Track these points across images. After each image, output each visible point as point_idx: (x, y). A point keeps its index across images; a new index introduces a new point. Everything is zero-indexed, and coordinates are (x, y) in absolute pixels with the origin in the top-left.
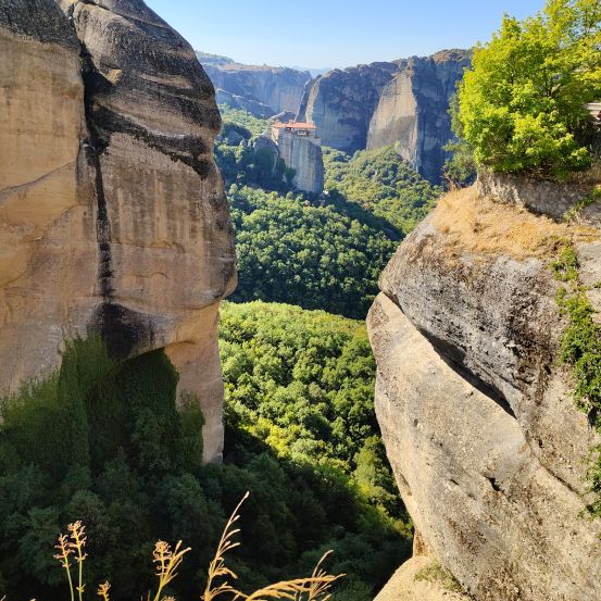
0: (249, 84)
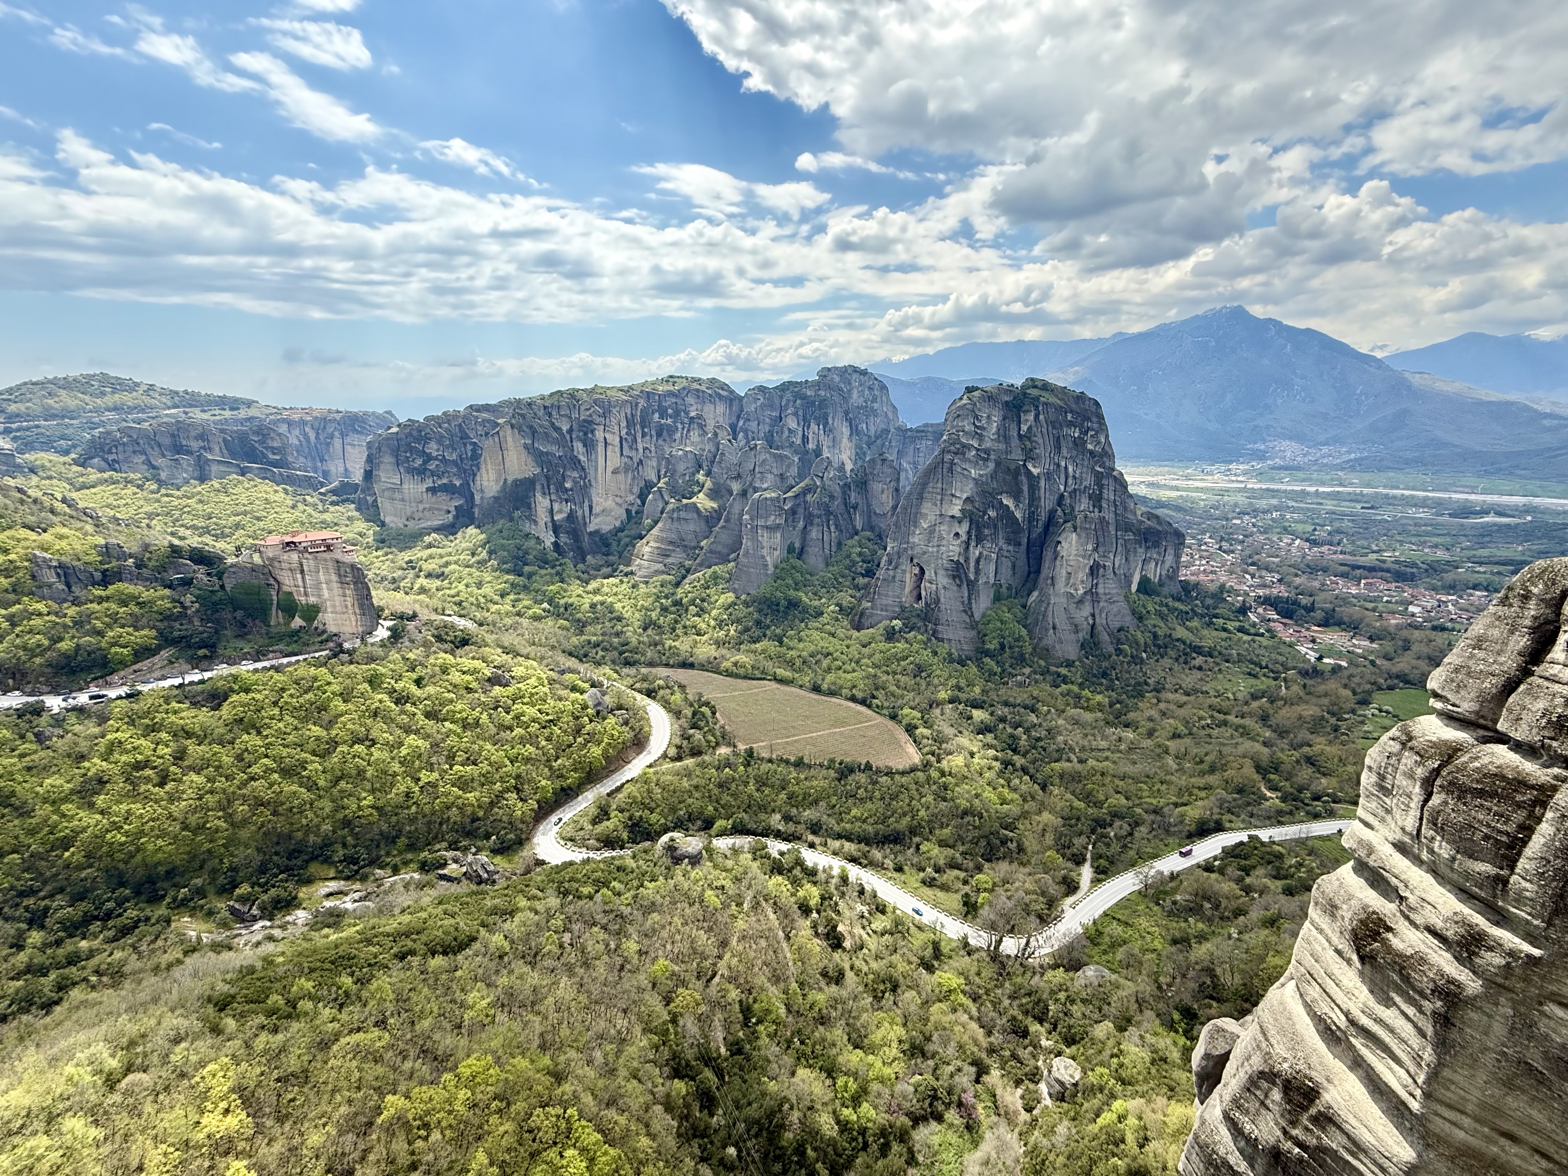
0: (276, 444)
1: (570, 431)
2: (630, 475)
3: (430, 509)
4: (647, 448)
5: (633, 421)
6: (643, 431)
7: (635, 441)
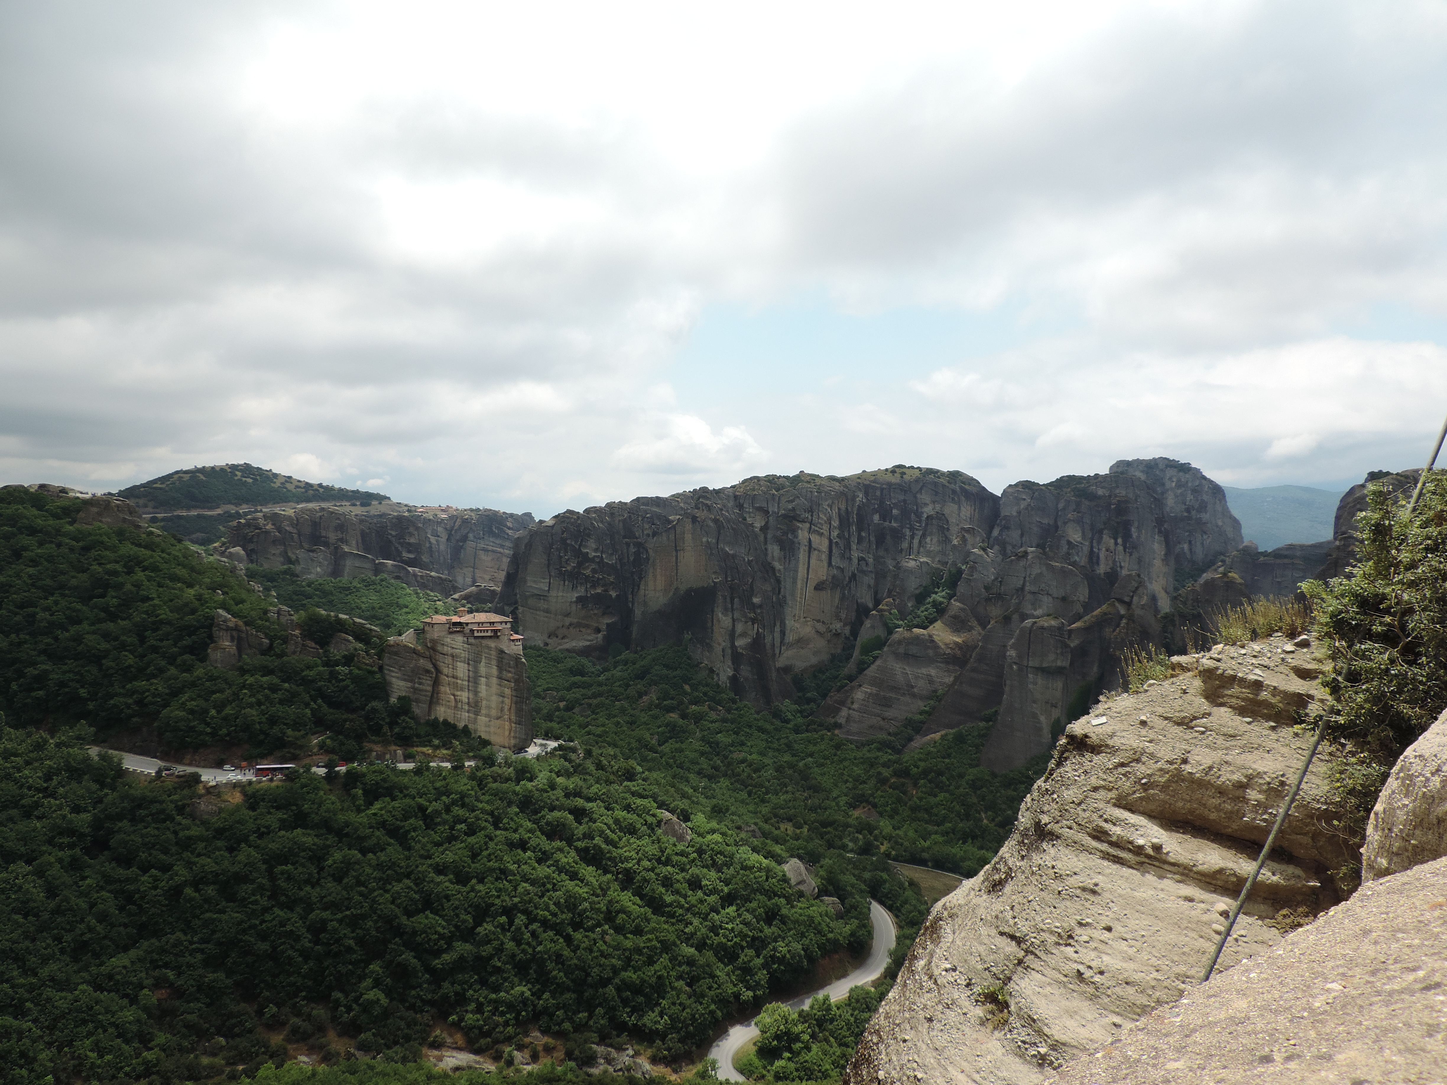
0: (412, 540)
1: (764, 529)
2: (838, 595)
3: (578, 625)
4: (863, 559)
5: (848, 519)
6: (859, 535)
7: (848, 547)
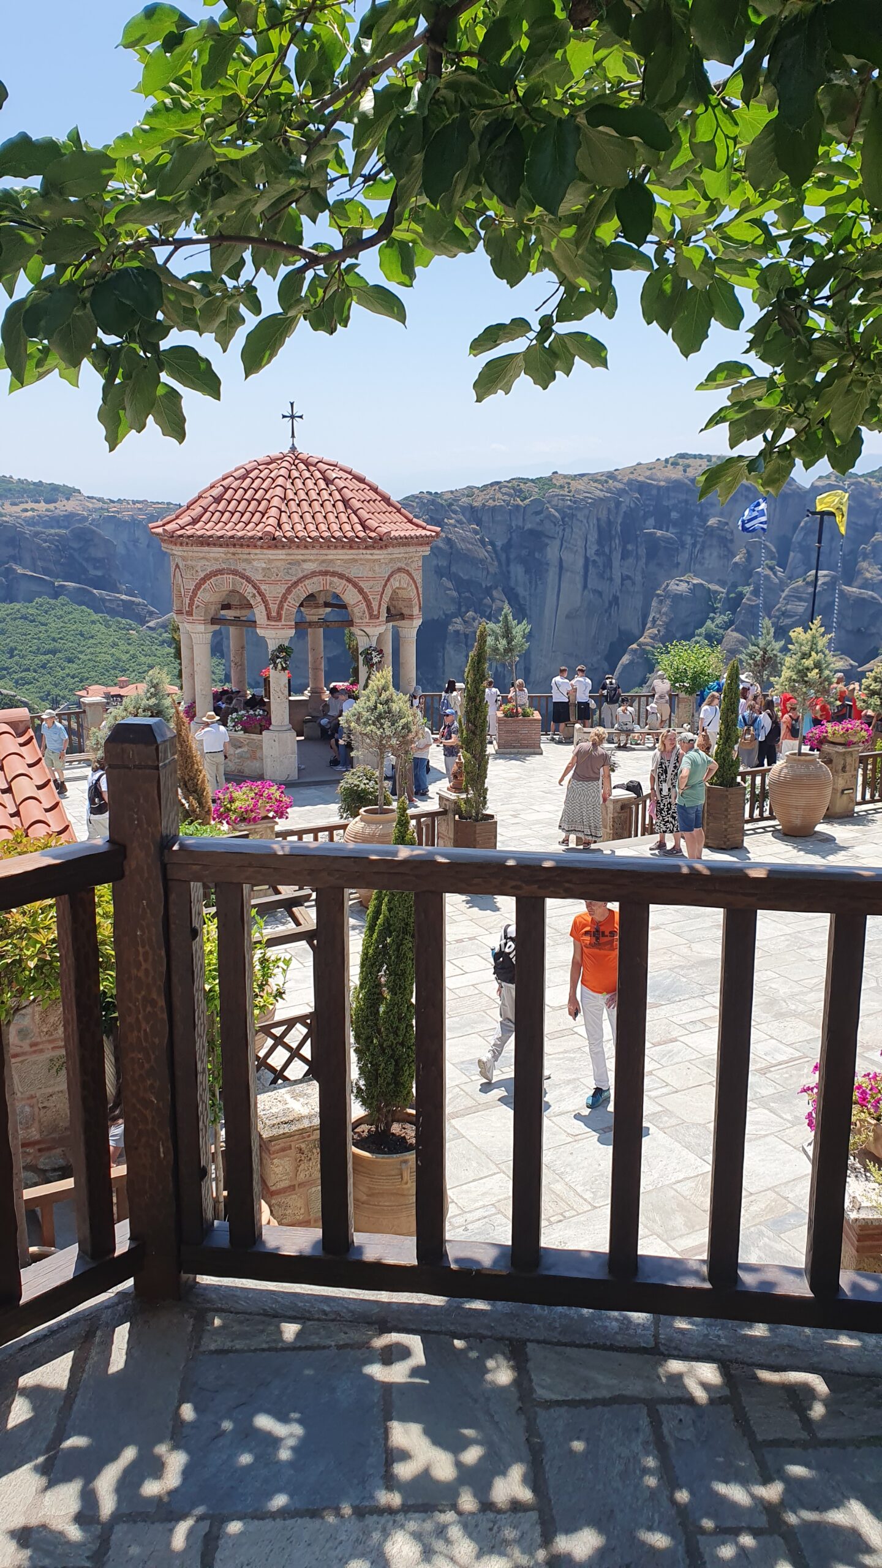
0: (99, 554)
4: (628, 577)
5: (610, 531)
6: (624, 549)
7: (609, 564)
